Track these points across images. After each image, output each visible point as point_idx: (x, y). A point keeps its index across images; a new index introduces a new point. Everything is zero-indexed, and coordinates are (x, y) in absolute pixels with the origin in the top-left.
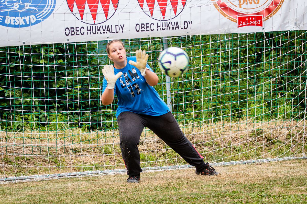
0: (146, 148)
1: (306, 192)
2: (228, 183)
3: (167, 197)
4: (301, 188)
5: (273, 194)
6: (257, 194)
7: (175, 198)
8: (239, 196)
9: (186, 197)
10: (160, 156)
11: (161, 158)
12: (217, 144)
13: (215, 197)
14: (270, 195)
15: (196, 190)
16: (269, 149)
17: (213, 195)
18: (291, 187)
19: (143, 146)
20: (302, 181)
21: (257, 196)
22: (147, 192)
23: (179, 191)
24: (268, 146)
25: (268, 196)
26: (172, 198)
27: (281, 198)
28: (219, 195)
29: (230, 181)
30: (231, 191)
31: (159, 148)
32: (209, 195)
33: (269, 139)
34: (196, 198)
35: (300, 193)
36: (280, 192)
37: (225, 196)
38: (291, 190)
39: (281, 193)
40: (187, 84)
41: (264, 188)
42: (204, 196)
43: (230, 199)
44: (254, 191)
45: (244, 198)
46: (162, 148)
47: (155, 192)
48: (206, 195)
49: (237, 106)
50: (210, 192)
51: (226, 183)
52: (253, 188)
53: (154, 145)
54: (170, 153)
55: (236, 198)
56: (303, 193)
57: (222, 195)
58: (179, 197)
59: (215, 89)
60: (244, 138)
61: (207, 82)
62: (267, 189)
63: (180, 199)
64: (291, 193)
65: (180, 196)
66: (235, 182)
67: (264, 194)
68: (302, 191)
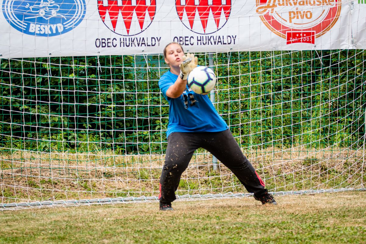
1: (364, 224)
2: (277, 213)
3: (209, 226)
4: (358, 220)
5: (327, 226)
6: (309, 225)
7: (218, 227)
8: (290, 227)
11: (203, 185)
12: (266, 171)
13: (262, 227)
14: (324, 227)
16: (323, 179)
17: (260, 224)
18: (347, 219)
20: (359, 213)
22: (187, 220)
23: (223, 220)
24: (322, 175)
25: (322, 227)
26: (214, 227)
27: (336, 230)
28: (267, 225)
30: (280, 221)
31: (200, 174)
32: (256, 225)
33: (323, 167)
34: (241, 228)
35: (357, 226)
37: (274, 227)
38: (347, 222)
39: (336, 225)
40: (234, 107)
41: (317, 220)
42: (250, 226)
43: (278, 230)
44: (306, 222)
45: (294, 228)
46: (204, 174)
47: (195, 221)
48: (252, 225)
49: (288, 132)
50: (257, 222)
51: (275, 213)
52: (305, 218)
53: (195, 171)
54: (213, 181)
55: (286, 229)
56: (360, 225)
57: (270, 225)
58: (222, 226)
59: (265, 113)
60: (296, 166)
61: (256, 105)
62: (320, 220)
63: (223, 228)
64: (347, 225)
65: (223, 225)
66: (285, 212)
67: (317, 225)
68: (360, 223)
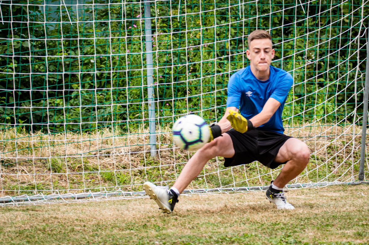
0: (114, 162)
1: (354, 238)
2: (237, 220)
3: (146, 240)
4: (346, 231)
5: (305, 241)
6: (281, 240)
7: (157, 243)
8: (254, 242)
9: (174, 241)
10: (135, 175)
11: (137, 177)
13: (217, 242)
14: (300, 242)
15: (189, 231)
17: (214, 238)
18: (331, 230)
19: (110, 159)
20: (348, 221)
21: (281, 243)
22: (115, 231)
23: (164, 232)
25: (297, 243)
26: (152, 242)
28: (223, 239)
29: (240, 217)
30: (242, 233)
31: (133, 162)
32: (209, 240)
35: (344, 240)
36: (315, 237)
37: (233, 242)
38: (332, 234)
39: (317, 239)
41: (291, 231)
42: (201, 241)
44: (276, 234)
46: (139, 162)
47: (126, 232)
48: (204, 239)
50: (210, 234)
51: (234, 220)
52: (275, 229)
53: (127, 158)
56: (349, 240)
57: (228, 239)
58: (164, 241)
62: (295, 232)
64: (331, 239)
65: (164, 239)
66: (248, 220)
67: (291, 240)
68: (349, 236)
